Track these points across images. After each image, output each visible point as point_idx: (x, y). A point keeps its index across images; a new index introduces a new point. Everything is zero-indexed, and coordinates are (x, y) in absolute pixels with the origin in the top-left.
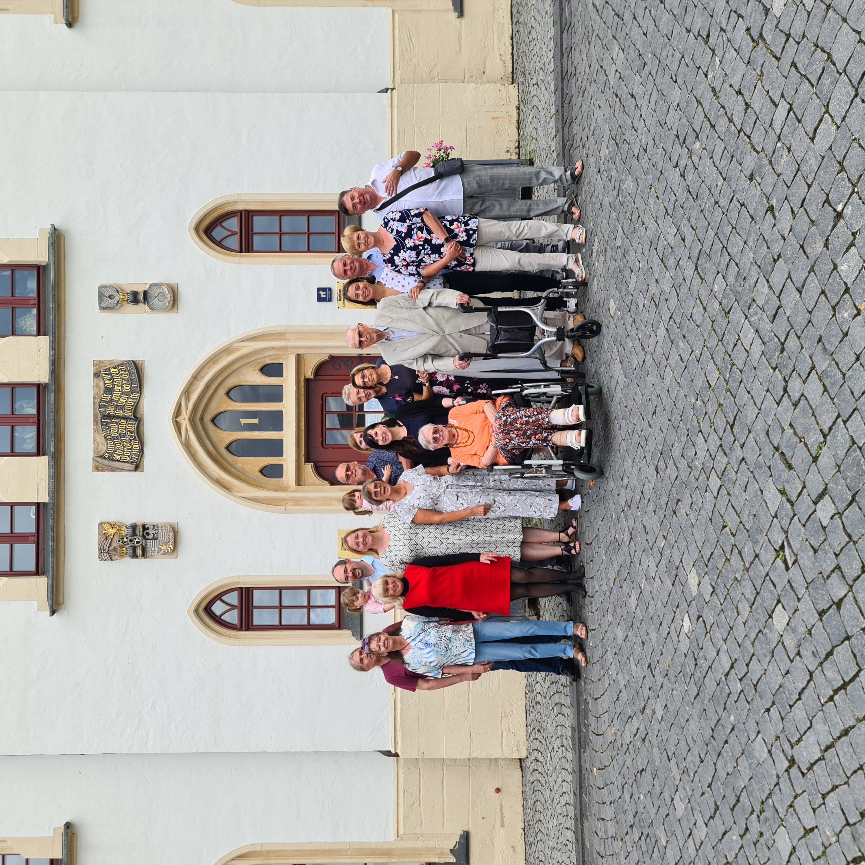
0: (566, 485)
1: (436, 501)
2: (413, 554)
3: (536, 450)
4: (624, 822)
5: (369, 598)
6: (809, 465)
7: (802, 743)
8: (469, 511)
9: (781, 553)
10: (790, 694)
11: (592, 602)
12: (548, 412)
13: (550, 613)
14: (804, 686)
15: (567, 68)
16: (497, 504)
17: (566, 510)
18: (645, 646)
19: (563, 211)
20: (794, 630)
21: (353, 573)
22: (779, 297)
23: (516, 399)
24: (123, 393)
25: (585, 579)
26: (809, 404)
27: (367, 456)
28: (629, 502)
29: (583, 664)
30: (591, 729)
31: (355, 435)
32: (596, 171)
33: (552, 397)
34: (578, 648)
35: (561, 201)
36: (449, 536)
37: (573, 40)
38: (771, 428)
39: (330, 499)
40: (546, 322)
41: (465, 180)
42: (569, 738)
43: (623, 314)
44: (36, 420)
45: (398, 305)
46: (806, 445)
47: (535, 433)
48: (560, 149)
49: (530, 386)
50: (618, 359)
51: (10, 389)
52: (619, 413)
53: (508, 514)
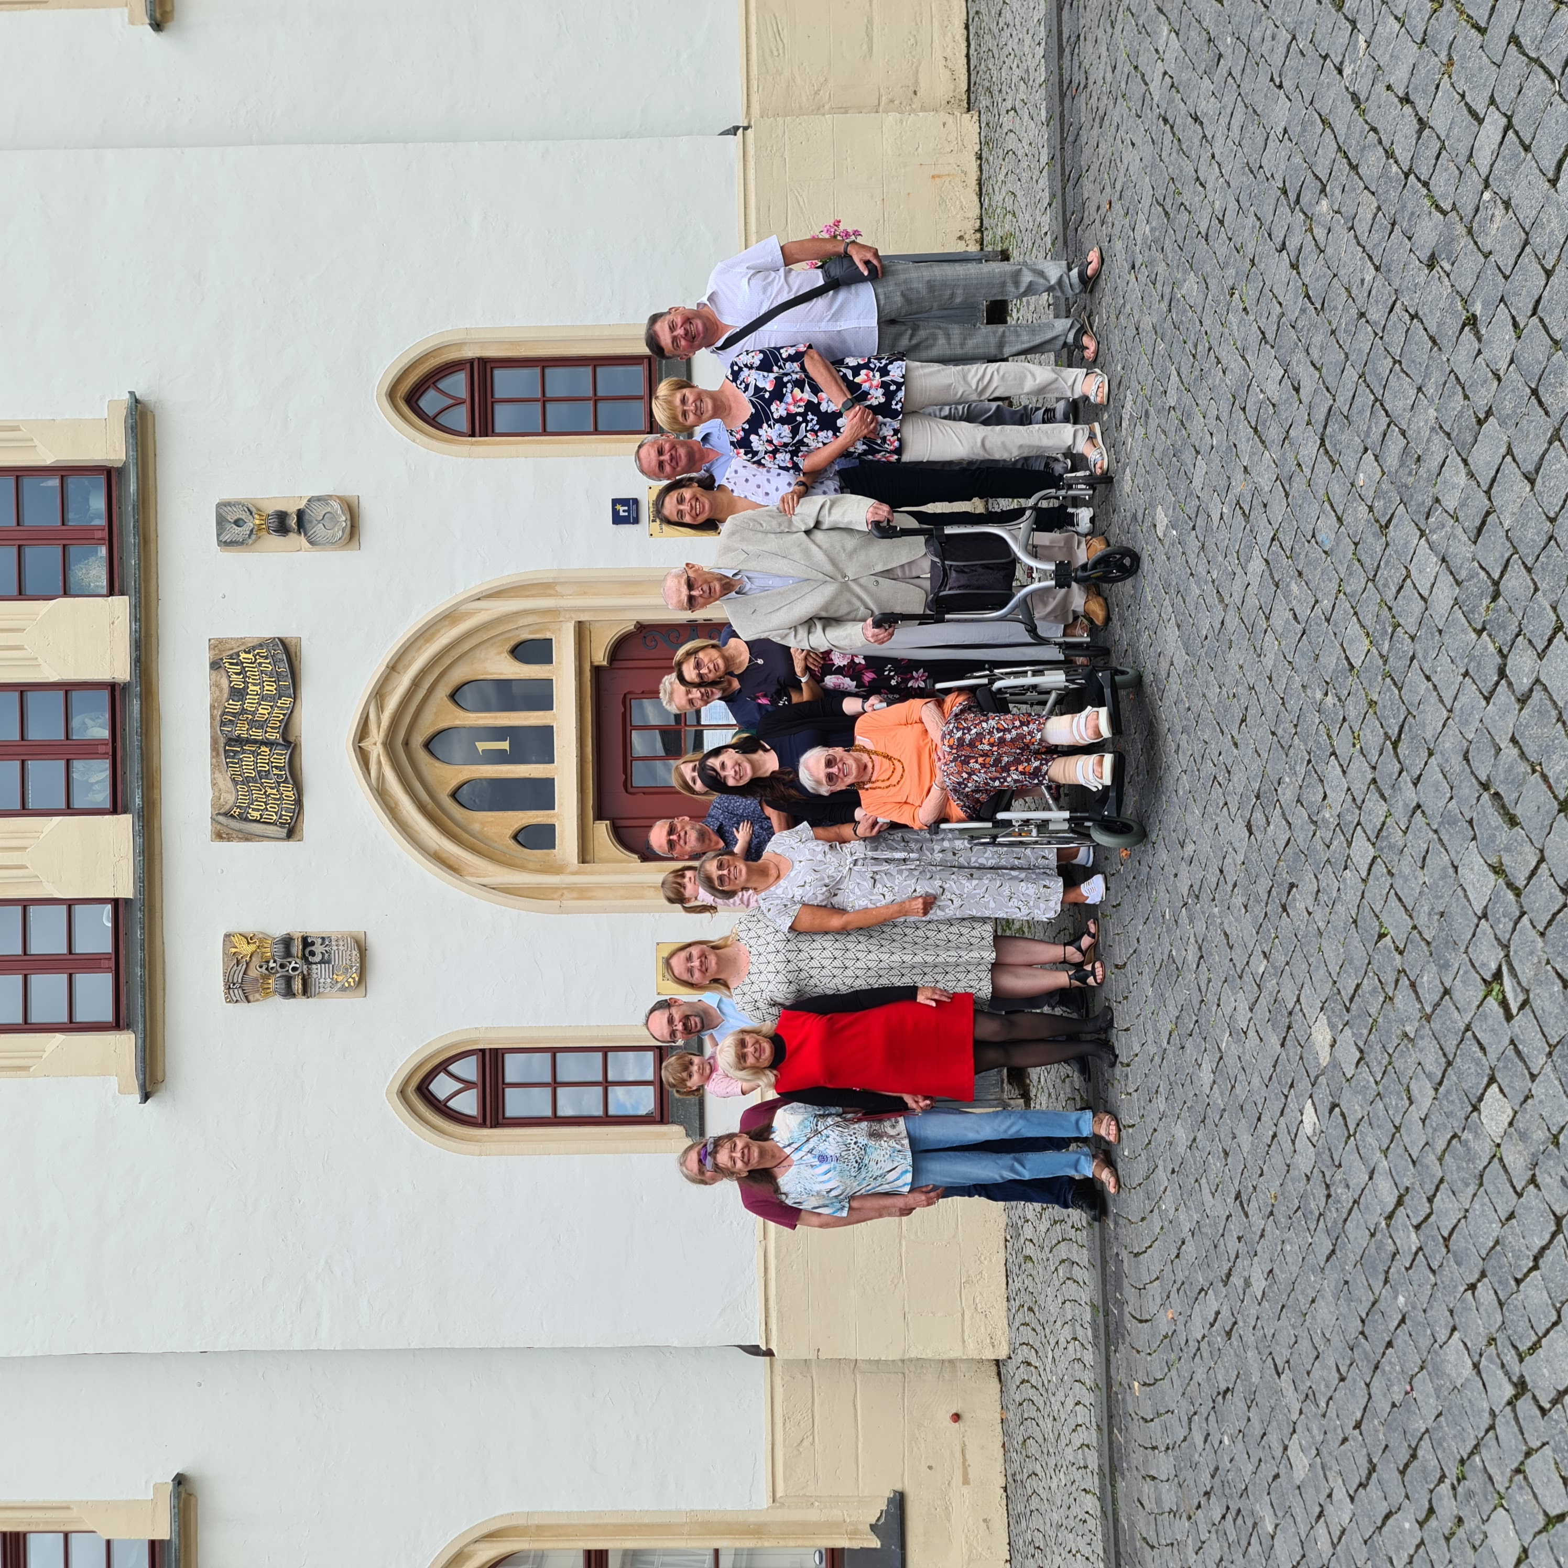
0: (1076, 857)
1: (833, 890)
2: (793, 988)
3: (1020, 792)
4: (1192, 1485)
5: (713, 1070)
6: (1551, 816)
7: (1540, 1352)
8: (896, 908)
9: (1496, 988)
10: (1518, 1258)
11: (1127, 1075)
12: (1041, 722)
13: (1050, 1095)
14: (1544, 1243)
15: (1071, 75)
16: (948, 895)
17: (1076, 904)
18: (1229, 1160)
19: (1065, 344)
20: (1523, 1136)
21: (684, 1024)
22: (1488, 492)
23: (980, 699)
24: (263, 698)
25: (1114, 1031)
26: (1551, 699)
27: (706, 805)
28: (1196, 888)
29: (1112, 1190)
30: (1127, 1309)
31: (682, 767)
32: (1127, 266)
33: (1048, 692)
34: (1102, 1160)
35: (1062, 325)
36: (860, 955)
37: (1082, 22)
38: (1473, 746)
39: (642, 887)
40: (1034, 552)
41: (880, 291)
42: (1087, 1325)
43: (1181, 534)
44: (109, 749)
45: (759, 527)
46: (1545, 777)
47: (1017, 762)
48: (1058, 228)
49: (1007, 674)
50: (1173, 620)
51: (61, 694)
52: (1176, 720)
53: (968, 913)
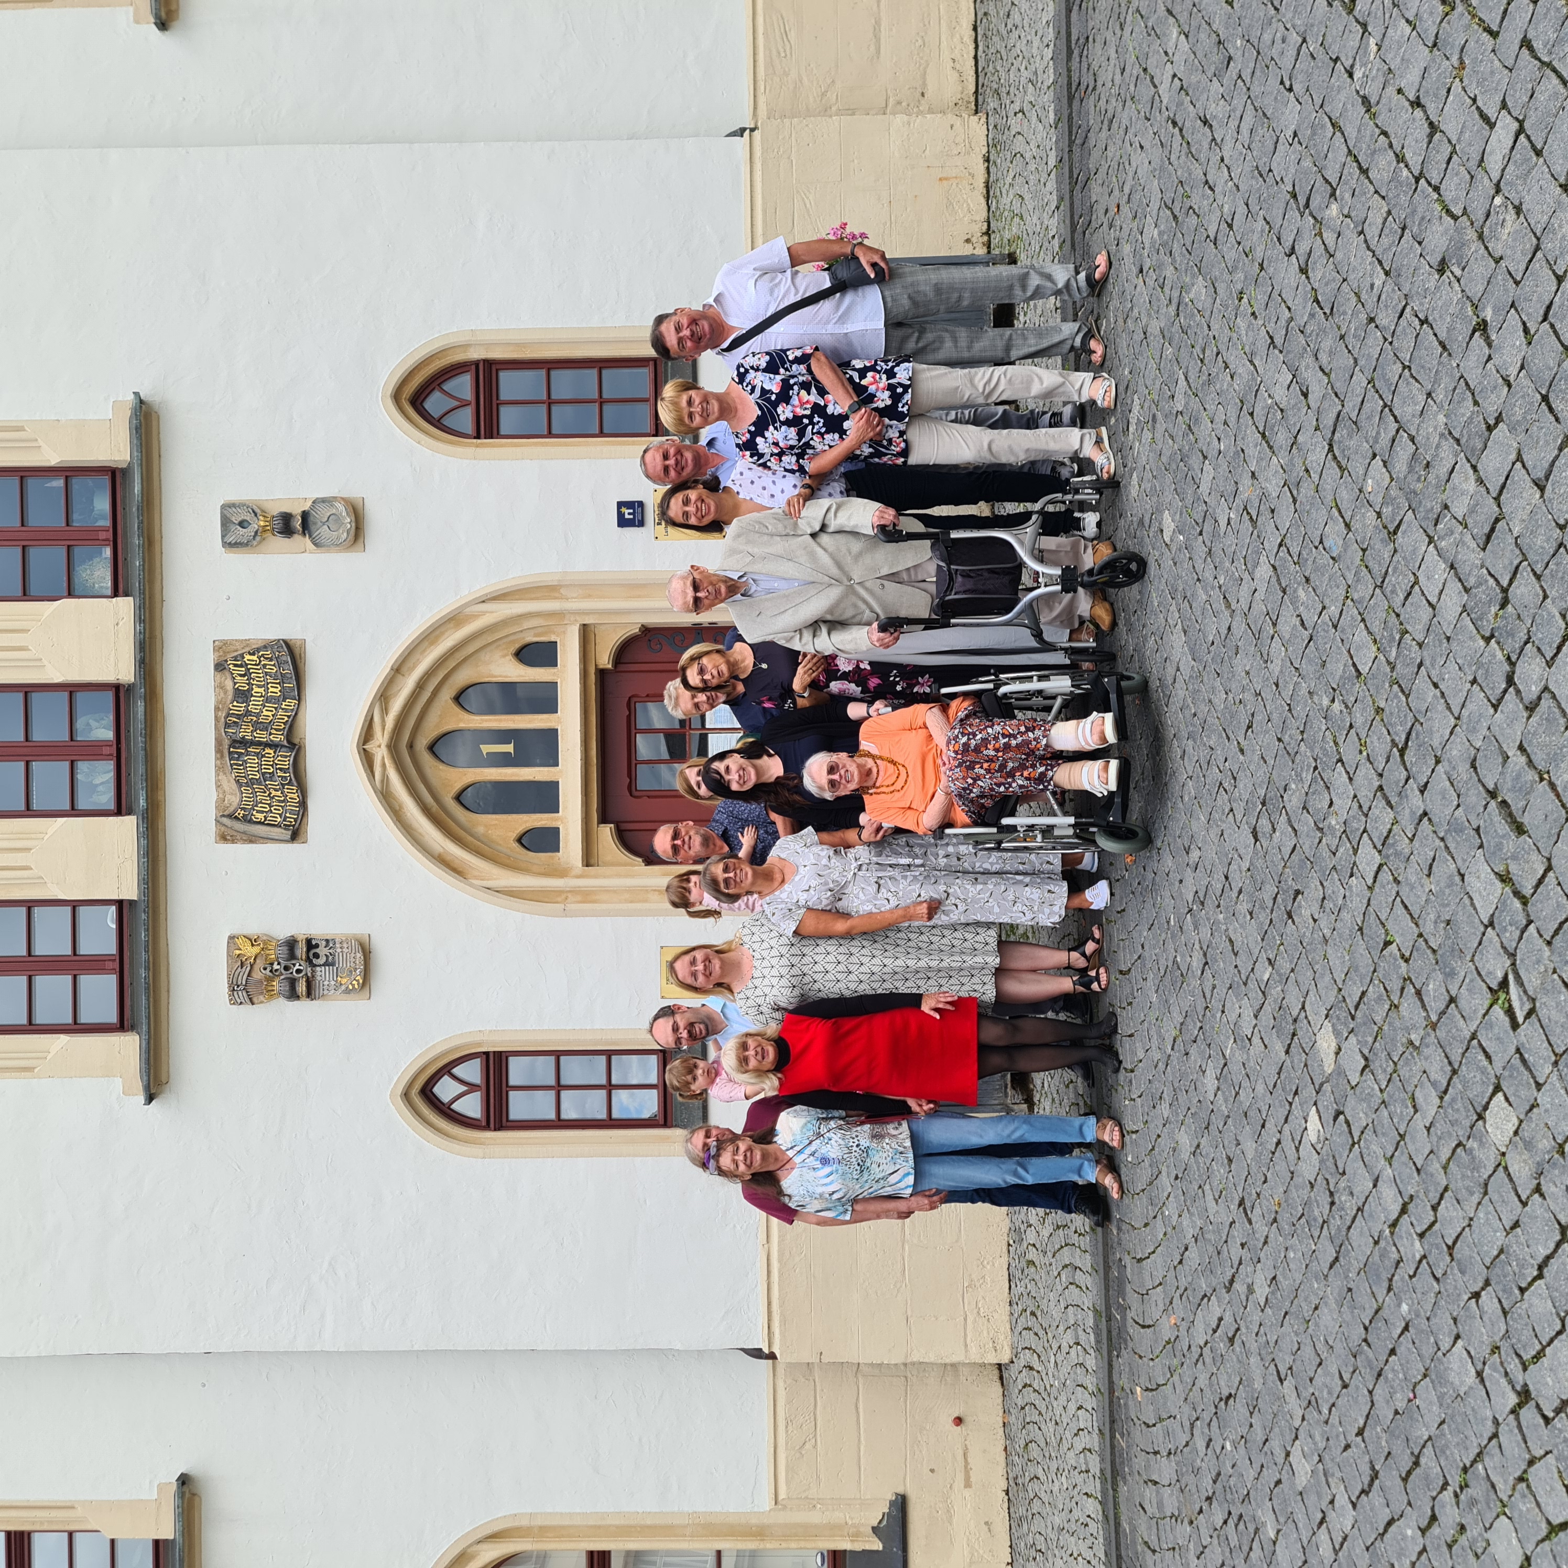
0: (1081, 862)
1: (838, 894)
2: (797, 992)
3: (1025, 797)
4: (1194, 1490)
5: (717, 1074)
6: (1559, 825)
7: (1544, 1360)
8: (900, 912)
9: (1502, 996)
10: (1522, 1266)
11: (1131, 1081)
12: (1046, 727)
13: (1053, 1100)
14: (1549, 1252)
15: (1080, 78)
16: (952, 900)
17: (1080, 910)
18: (1233, 1166)
19: (1072, 348)
20: (1529, 1145)
22: (1497, 499)
24: (268, 700)
25: (1119, 1037)
26: (1559, 706)
28: (1201, 895)
29: (1115, 1196)
30: (1130, 1314)
31: (687, 771)
32: (1135, 270)
33: (1054, 698)
34: (1106, 1166)
35: (1069, 328)
36: (864, 959)
37: (1091, 24)
38: (1480, 754)
39: (646, 890)
40: (1040, 556)
41: (887, 293)
42: (1089, 1330)
43: (1188, 539)
44: (114, 749)
45: (764, 530)
46: (1552, 786)
47: (1022, 767)
48: (1066, 231)
49: (1012, 679)
50: (1179, 626)
51: (66, 695)
52: (1182, 727)
53: (972, 918)
